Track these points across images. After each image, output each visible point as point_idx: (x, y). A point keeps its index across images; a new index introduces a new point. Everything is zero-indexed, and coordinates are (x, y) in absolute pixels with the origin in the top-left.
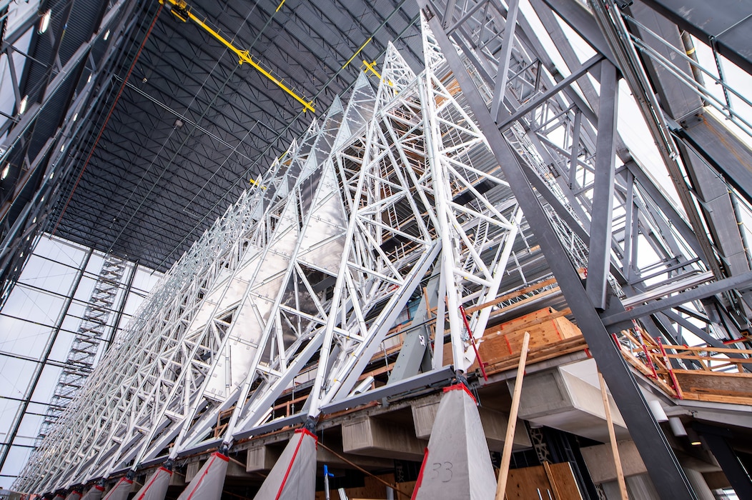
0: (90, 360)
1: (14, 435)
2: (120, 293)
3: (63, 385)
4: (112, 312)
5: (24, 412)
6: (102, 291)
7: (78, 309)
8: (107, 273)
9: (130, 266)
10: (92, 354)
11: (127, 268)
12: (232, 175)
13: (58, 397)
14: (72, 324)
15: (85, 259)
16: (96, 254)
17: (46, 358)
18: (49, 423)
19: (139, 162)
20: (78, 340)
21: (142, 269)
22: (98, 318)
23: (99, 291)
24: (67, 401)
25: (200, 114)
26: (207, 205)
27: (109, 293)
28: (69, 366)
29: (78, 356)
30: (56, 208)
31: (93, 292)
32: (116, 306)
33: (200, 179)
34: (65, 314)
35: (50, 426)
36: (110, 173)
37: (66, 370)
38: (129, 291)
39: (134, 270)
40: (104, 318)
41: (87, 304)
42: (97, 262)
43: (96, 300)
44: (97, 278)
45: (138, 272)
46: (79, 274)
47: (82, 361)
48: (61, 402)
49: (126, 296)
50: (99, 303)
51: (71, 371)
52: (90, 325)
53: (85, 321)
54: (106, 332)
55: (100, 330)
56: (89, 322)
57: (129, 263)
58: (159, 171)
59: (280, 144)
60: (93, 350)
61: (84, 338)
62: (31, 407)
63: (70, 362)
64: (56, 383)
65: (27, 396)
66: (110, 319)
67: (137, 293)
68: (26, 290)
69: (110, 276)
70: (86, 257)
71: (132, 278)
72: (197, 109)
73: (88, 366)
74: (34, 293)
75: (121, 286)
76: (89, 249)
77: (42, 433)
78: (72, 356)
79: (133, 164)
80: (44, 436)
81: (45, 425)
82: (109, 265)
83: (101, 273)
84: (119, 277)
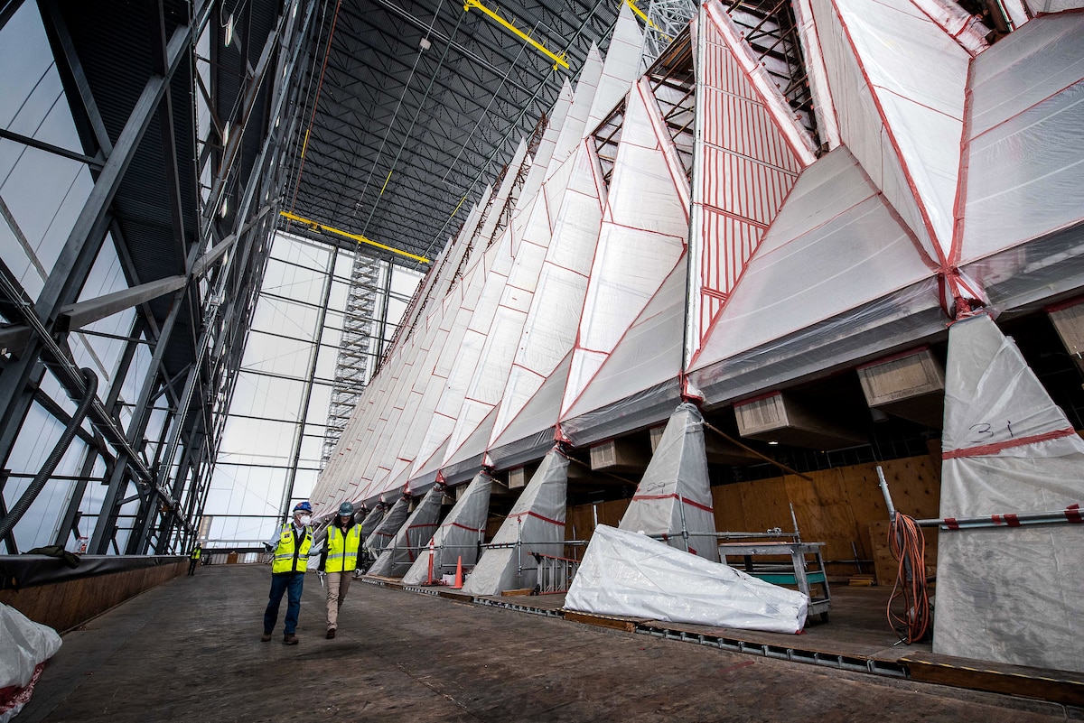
0: (360, 377)
1: (297, 458)
2: (379, 298)
3: (337, 404)
4: (374, 322)
5: (301, 435)
6: (359, 298)
7: (334, 320)
8: (359, 275)
9: (384, 266)
10: (361, 370)
11: (382, 269)
12: (478, 157)
13: (335, 417)
14: (332, 337)
15: (331, 260)
16: (342, 253)
17: (312, 377)
18: (331, 445)
19: (364, 151)
20: (344, 356)
21: (397, 270)
22: (361, 329)
23: (356, 298)
24: (345, 422)
25: (429, 77)
26: (452, 201)
27: (366, 300)
28: (339, 384)
29: (347, 373)
30: (285, 195)
31: (348, 299)
32: (377, 315)
33: (439, 168)
34: (322, 326)
35: (333, 448)
36: (339, 148)
37: (336, 388)
38: (389, 295)
39: (390, 271)
40: (366, 329)
41: (343, 315)
42: (345, 264)
43: (353, 308)
44: (349, 282)
45: (394, 272)
46: (327, 278)
47: (352, 378)
48: (339, 422)
49: (386, 302)
50: (358, 312)
51: (343, 389)
52: (353, 337)
53: (345, 334)
54: (372, 345)
55: (365, 342)
56: (351, 335)
57: (382, 263)
58: (390, 161)
59: (546, 94)
60: (362, 365)
61: (349, 352)
62: (308, 430)
63: (338, 379)
64: (329, 404)
65: (300, 418)
66: (374, 329)
67: (396, 298)
68: (274, 301)
69: (363, 280)
70: (331, 258)
71: (389, 279)
72: (424, 70)
73: (360, 383)
74: (282, 304)
75: (378, 290)
76: (332, 248)
77: (326, 455)
78: (339, 373)
79: (358, 156)
80: (328, 458)
81: (327, 447)
82: (361, 266)
83: (353, 276)
84: (374, 280)
